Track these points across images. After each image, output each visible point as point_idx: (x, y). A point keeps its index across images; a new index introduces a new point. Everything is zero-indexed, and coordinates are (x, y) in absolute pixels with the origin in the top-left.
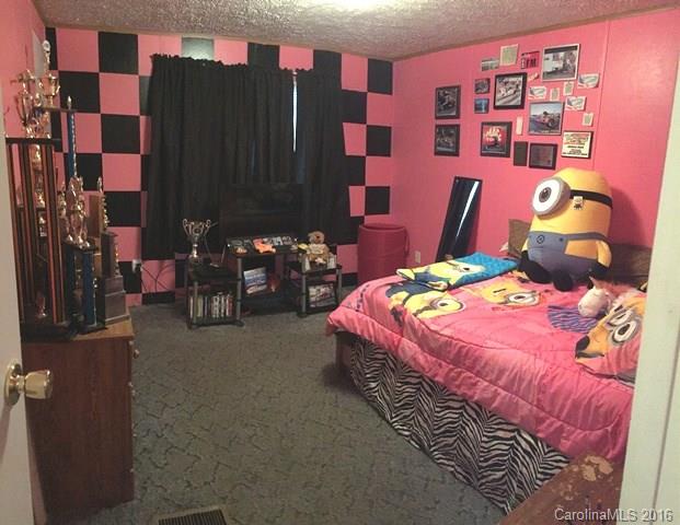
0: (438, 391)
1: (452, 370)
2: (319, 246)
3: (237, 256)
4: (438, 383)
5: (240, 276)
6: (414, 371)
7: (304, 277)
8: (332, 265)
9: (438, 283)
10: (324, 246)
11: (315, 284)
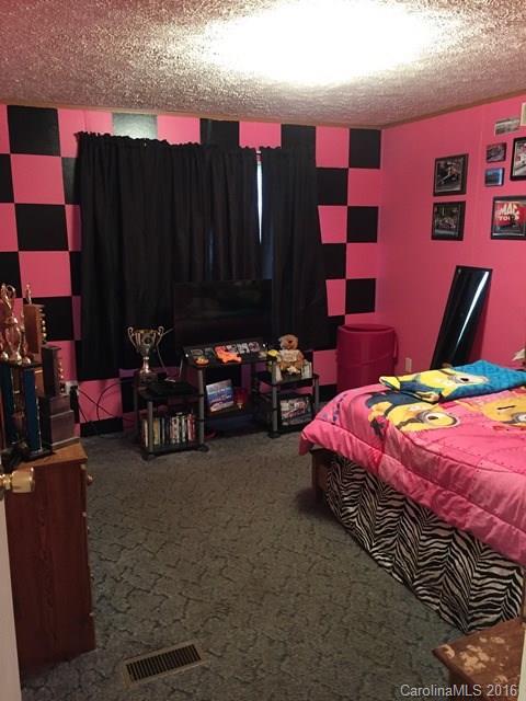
0: (424, 516)
1: (439, 492)
2: (292, 352)
3: (197, 367)
4: (424, 506)
5: (202, 392)
6: (398, 493)
7: (275, 390)
8: (307, 374)
9: (428, 393)
10: (298, 351)
11: (287, 398)
